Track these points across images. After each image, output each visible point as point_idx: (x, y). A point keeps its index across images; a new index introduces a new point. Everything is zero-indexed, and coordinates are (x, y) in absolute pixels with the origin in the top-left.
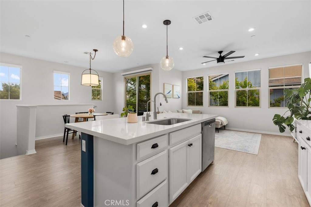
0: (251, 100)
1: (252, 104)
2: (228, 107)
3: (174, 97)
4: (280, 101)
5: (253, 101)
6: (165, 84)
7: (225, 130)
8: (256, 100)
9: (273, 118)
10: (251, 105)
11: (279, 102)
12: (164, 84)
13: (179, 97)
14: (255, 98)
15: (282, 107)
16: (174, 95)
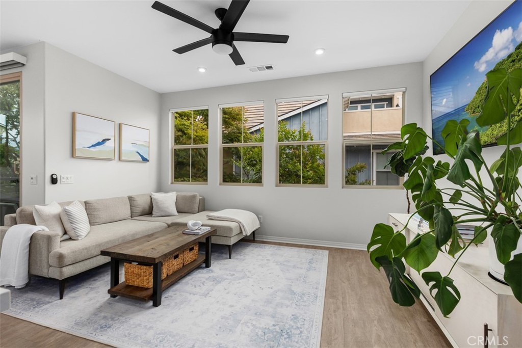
0: (311, 170)
1: (312, 178)
2: (263, 186)
3: (123, 158)
4: (355, 171)
5: (315, 172)
6: (78, 116)
7: (254, 242)
8: (320, 170)
9: (369, 242)
10: (310, 179)
11: (354, 174)
12: (73, 115)
13: (145, 160)
14: (318, 166)
15: (368, 186)
16: (123, 152)
